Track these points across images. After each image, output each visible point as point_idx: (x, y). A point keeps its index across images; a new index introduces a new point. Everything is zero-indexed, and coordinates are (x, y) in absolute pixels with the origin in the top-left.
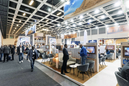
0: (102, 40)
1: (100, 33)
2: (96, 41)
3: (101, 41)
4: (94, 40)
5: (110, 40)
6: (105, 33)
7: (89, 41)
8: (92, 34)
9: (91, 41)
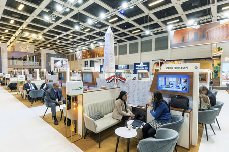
0: (160, 62)
1: (157, 49)
2: (148, 64)
3: (158, 64)
4: (144, 64)
5: (176, 62)
6: (166, 48)
7: (135, 64)
8: (141, 51)
9: (139, 64)
